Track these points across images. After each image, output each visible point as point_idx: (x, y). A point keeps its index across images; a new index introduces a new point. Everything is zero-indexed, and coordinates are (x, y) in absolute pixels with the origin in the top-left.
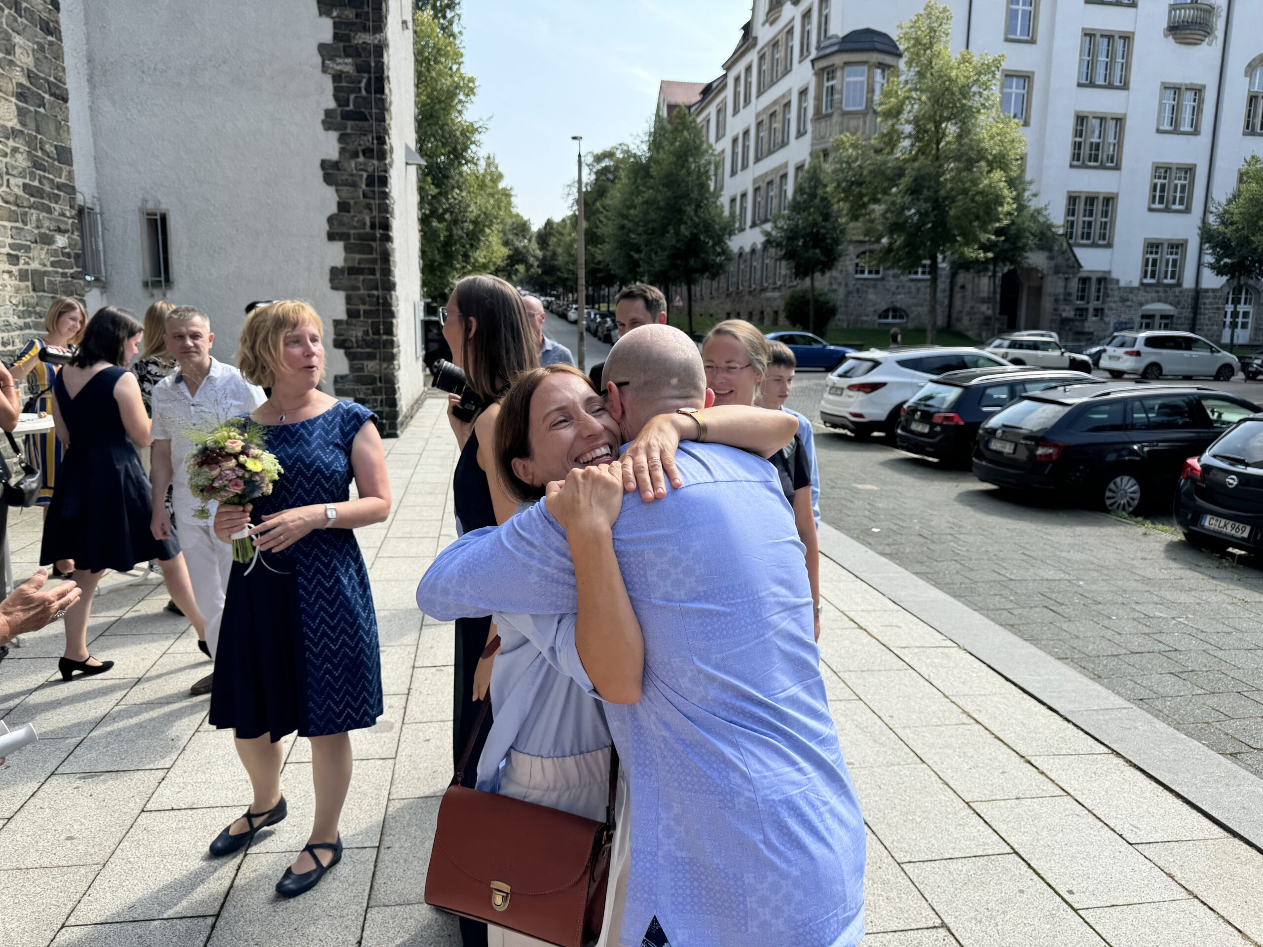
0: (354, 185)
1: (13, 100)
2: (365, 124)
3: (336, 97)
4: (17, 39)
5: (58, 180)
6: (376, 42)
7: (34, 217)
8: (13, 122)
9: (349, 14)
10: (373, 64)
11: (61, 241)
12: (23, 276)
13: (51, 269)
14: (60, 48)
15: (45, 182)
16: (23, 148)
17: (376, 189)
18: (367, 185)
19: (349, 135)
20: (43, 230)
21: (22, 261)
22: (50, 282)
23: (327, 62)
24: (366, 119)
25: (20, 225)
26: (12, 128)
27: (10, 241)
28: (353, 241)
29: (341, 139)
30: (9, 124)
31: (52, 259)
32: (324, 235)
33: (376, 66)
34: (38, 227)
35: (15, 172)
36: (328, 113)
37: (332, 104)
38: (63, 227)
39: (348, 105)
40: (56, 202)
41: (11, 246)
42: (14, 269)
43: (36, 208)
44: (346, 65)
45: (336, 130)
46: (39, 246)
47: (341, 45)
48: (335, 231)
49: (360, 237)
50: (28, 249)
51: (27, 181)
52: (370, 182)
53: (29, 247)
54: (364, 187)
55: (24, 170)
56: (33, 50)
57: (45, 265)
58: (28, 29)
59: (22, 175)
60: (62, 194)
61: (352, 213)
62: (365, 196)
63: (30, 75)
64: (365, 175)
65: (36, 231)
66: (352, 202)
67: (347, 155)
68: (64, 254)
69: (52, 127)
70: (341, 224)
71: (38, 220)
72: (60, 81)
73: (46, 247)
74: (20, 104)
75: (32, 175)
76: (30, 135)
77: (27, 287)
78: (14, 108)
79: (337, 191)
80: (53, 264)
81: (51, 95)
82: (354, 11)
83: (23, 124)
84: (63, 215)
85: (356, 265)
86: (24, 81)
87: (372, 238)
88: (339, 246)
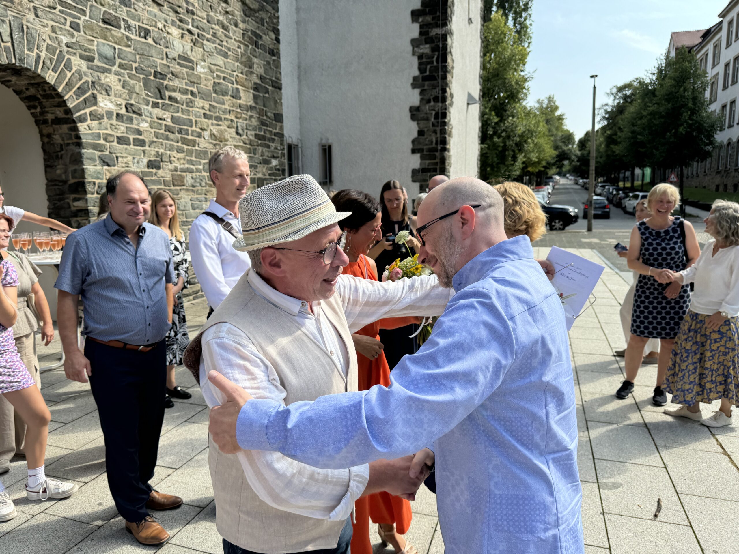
0: (427, 119)
1: (252, 91)
2: (435, 82)
3: (419, 69)
4: (255, 60)
5: (274, 131)
6: (443, 32)
7: (260, 151)
8: (251, 103)
9: (429, 19)
10: (441, 46)
11: (274, 162)
13: (268, 177)
14: (279, 62)
15: (267, 132)
16: (255, 115)
17: (440, 120)
18: (435, 119)
19: (425, 90)
20: (265, 157)
23: (415, 49)
24: (436, 79)
25: (252, 155)
26: (251, 106)
28: (425, 153)
29: (421, 93)
30: (249, 104)
31: (269, 172)
32: (410, 151)
33: (443, 47)
34: (262, 156)
35: (251, 128)
36: (415, 79)
37: (417, 73)
38: (275, 155)
39: (426, 72)
40: (273, 143)
43: (262, 146)
44: (426, 49)
45: (418, 88)
46: (262, 166)
47: (423, 37)
48: (416, 147)
49: (430, 150)
51: (257, 132)
52: (436, 117)
53: (257, 166)
54: (433, 120)
55: (256, 126)
56: (264, 65)
57: (265, 175)
58: (262, 55)
59: (254, 129)
60: (276, 138)
61: (426, 136)
62: (433, 125)
63: (261, 78)
64: (434, 113)
65: (261, 158)
66: (426, 130)
67: (424, 102)
68: (276, 169)
69: (272, 103)
70: (419, 143)
71: (262, 152)
72: (278, 79)
73: (266, 166)
74: (255, 93)
75: (260, 129)
76: (260, 109)
78: (251, 95)
79: (418, 124)
80: (270, 175)
81: (273, 87)
82: (431, 16)
83: (256, 103)
84: (276, 149)
85: (426, 167)
86: (258, 81)
87: (436, 150)
88: (417, 156)
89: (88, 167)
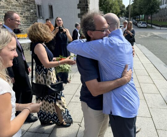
11: (32, 11)
12: (24, 17)
20: (28, 9)
21: (23, 14)
22: (30, 18)
25: (23, 8)
27: (21, 11)
28: (82, 9)
38: (32, 8)
41: (21, 12)
42: (22, 16)
43: (27, 5)
46: (27, 12)
48: (79, 7)
50: (25, 12)
60: (32, 3)
61: (82, 3)
65: (26, 9)
66: (81, 1)
68: (33, 13)
71: (27, 7)
73: (29, 12)
77: (25, 19)
80: (30, 15)
84: (32, 6)
85: (82, 13)
87: (85, 8)
88: (79, 10)
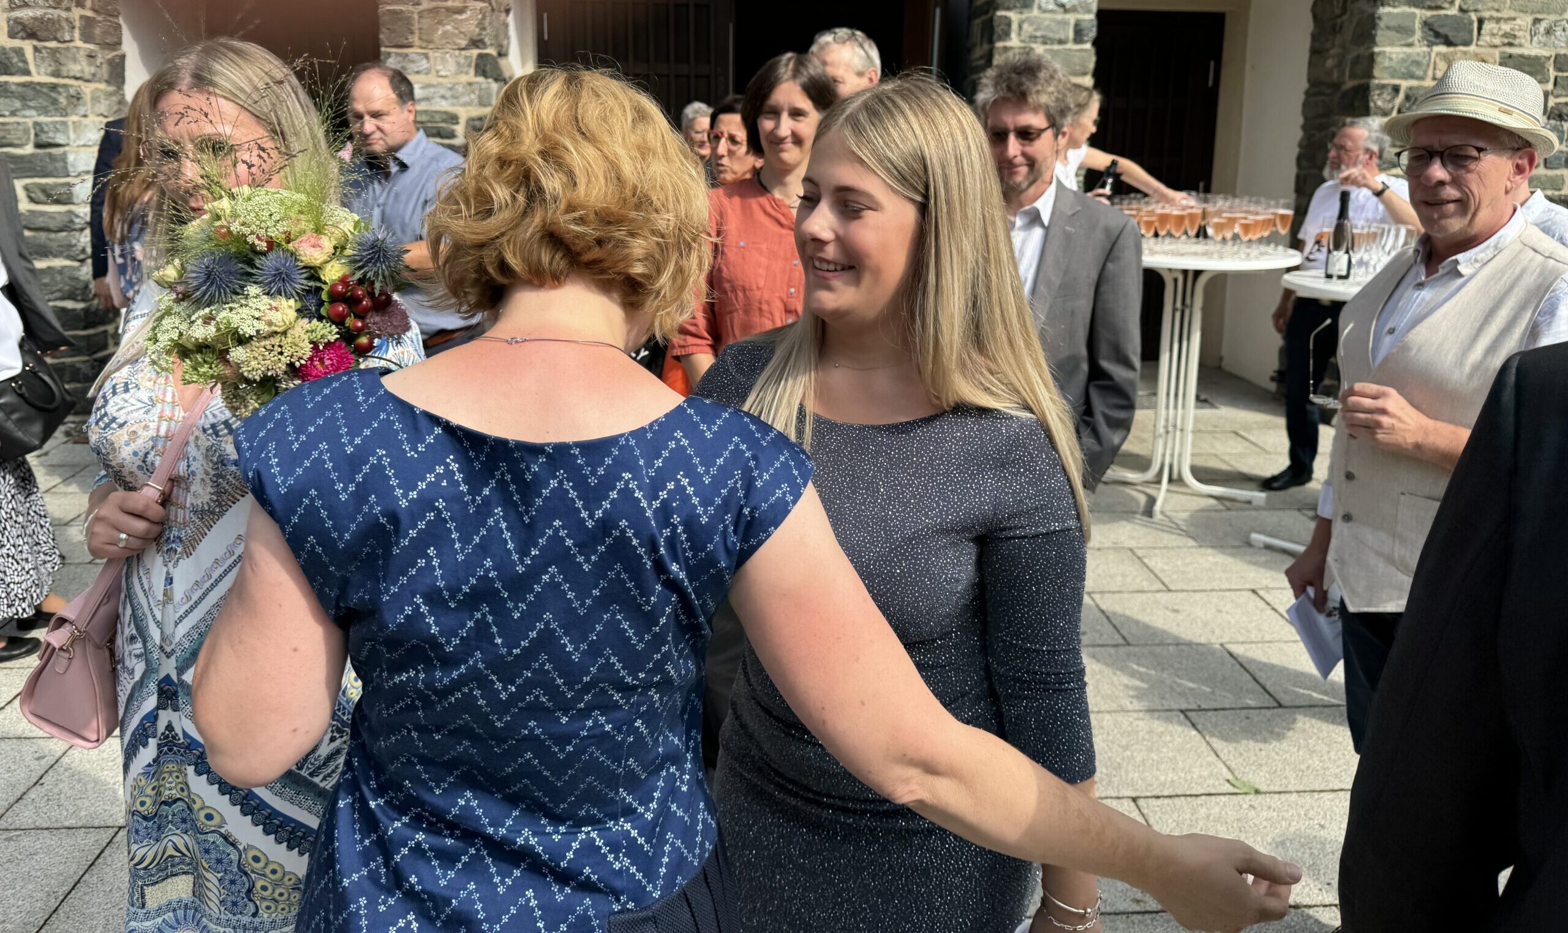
89: (1388, 49)
